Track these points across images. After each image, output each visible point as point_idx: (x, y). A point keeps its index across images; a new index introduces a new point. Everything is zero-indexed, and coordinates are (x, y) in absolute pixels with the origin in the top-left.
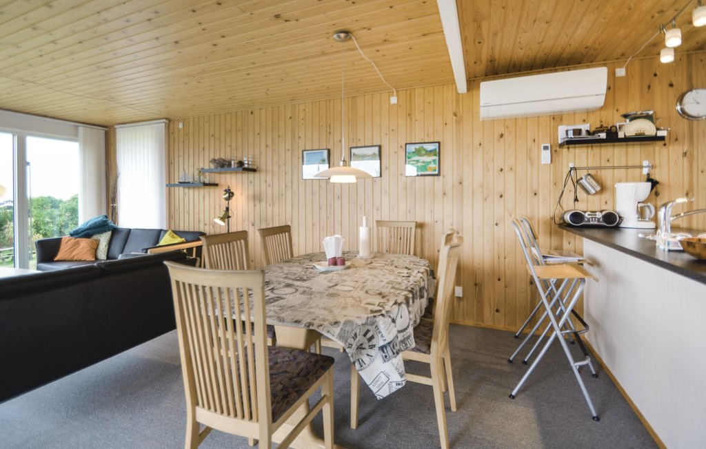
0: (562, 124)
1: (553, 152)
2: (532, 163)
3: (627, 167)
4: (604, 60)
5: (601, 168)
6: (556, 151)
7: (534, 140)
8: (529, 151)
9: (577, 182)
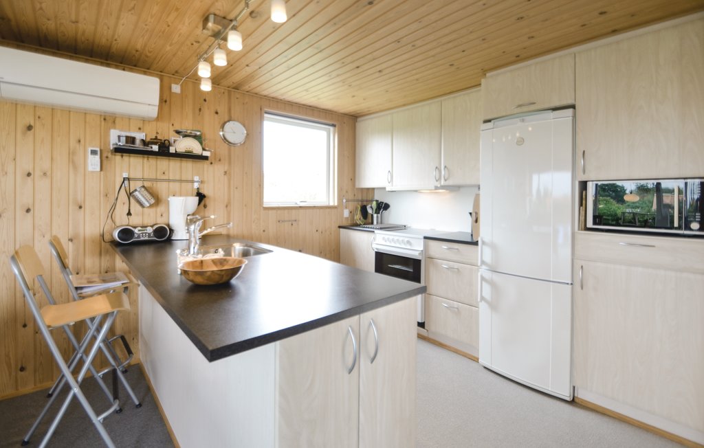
0: (115, 128)
1: (104, 158)
2: (75, 168)
3: (181, 181)
4: (161, 72)
5: (156, 180)
6: (107, 157)
7: (79, 141)
8: (71, 154)
9: (130, 194)
